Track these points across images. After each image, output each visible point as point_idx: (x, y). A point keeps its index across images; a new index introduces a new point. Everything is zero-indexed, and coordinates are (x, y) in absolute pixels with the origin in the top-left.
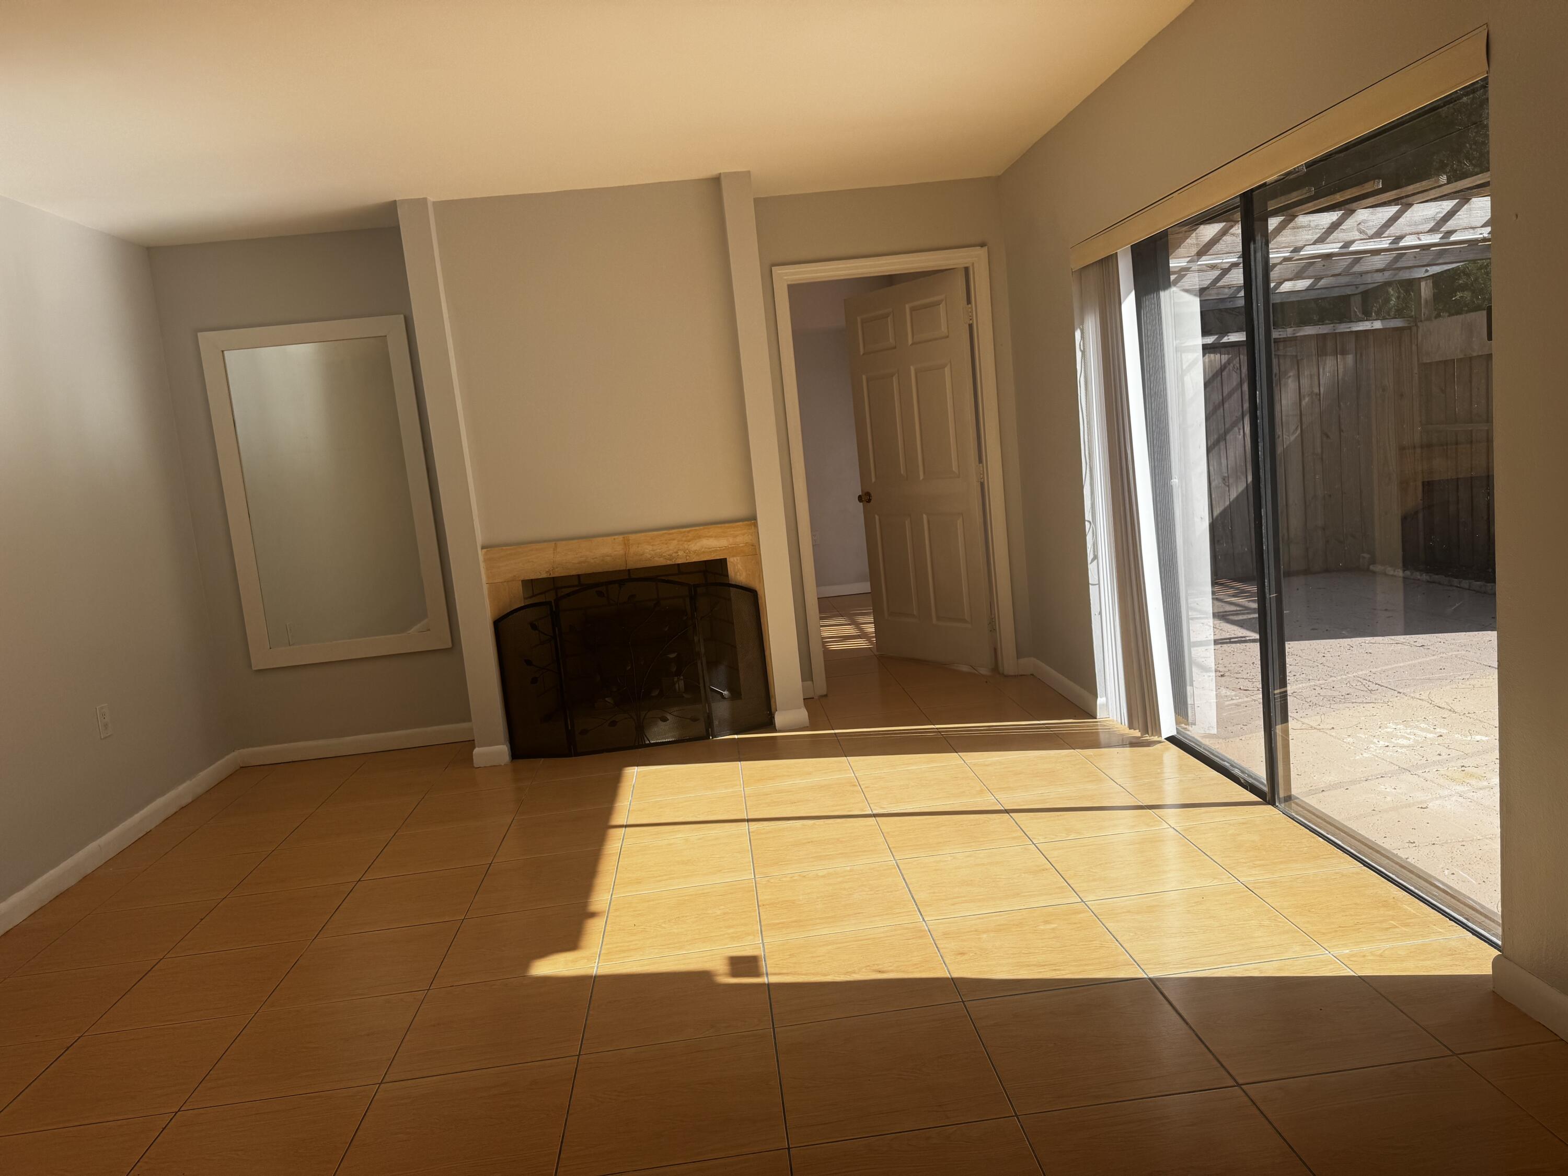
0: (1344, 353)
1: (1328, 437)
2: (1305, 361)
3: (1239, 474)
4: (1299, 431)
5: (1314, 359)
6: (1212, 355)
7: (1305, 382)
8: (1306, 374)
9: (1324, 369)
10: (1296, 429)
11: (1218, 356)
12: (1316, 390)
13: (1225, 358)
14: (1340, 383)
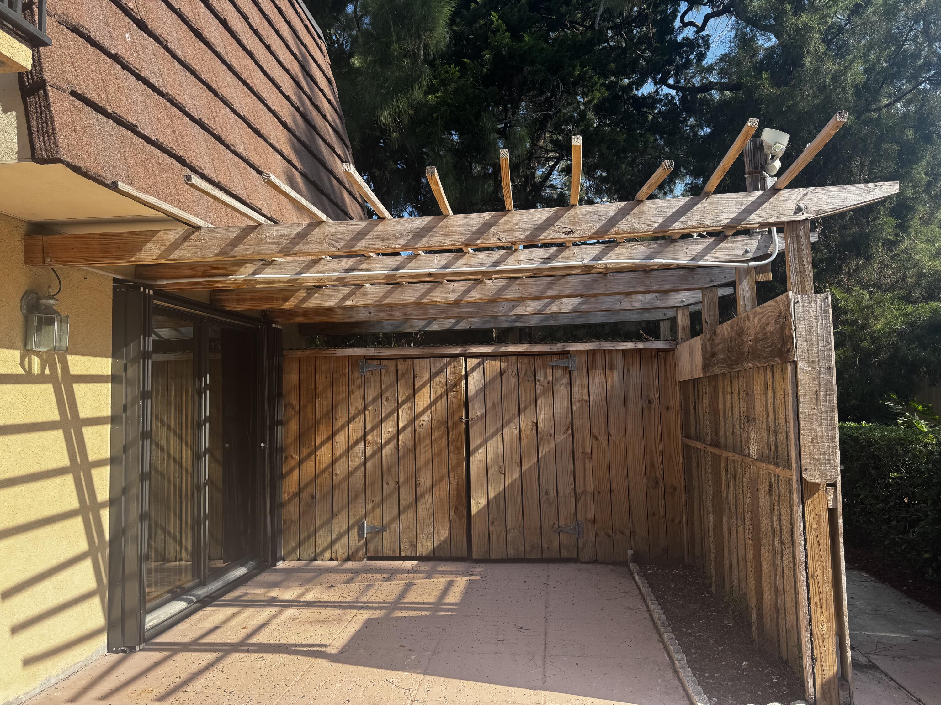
0: (612, 367)
1: (597, 439)
2: (576, 372)
3: (514, 464)
4: (570, 431)
5: (585, 371)
6: (493, 362)
7: (576, 389)
8: (577, 383)
9: (593, 380)
10: (567, 430)
11: (498, 363)
12: (586, 397)
13: (504, 365)
14: (608, 393)
